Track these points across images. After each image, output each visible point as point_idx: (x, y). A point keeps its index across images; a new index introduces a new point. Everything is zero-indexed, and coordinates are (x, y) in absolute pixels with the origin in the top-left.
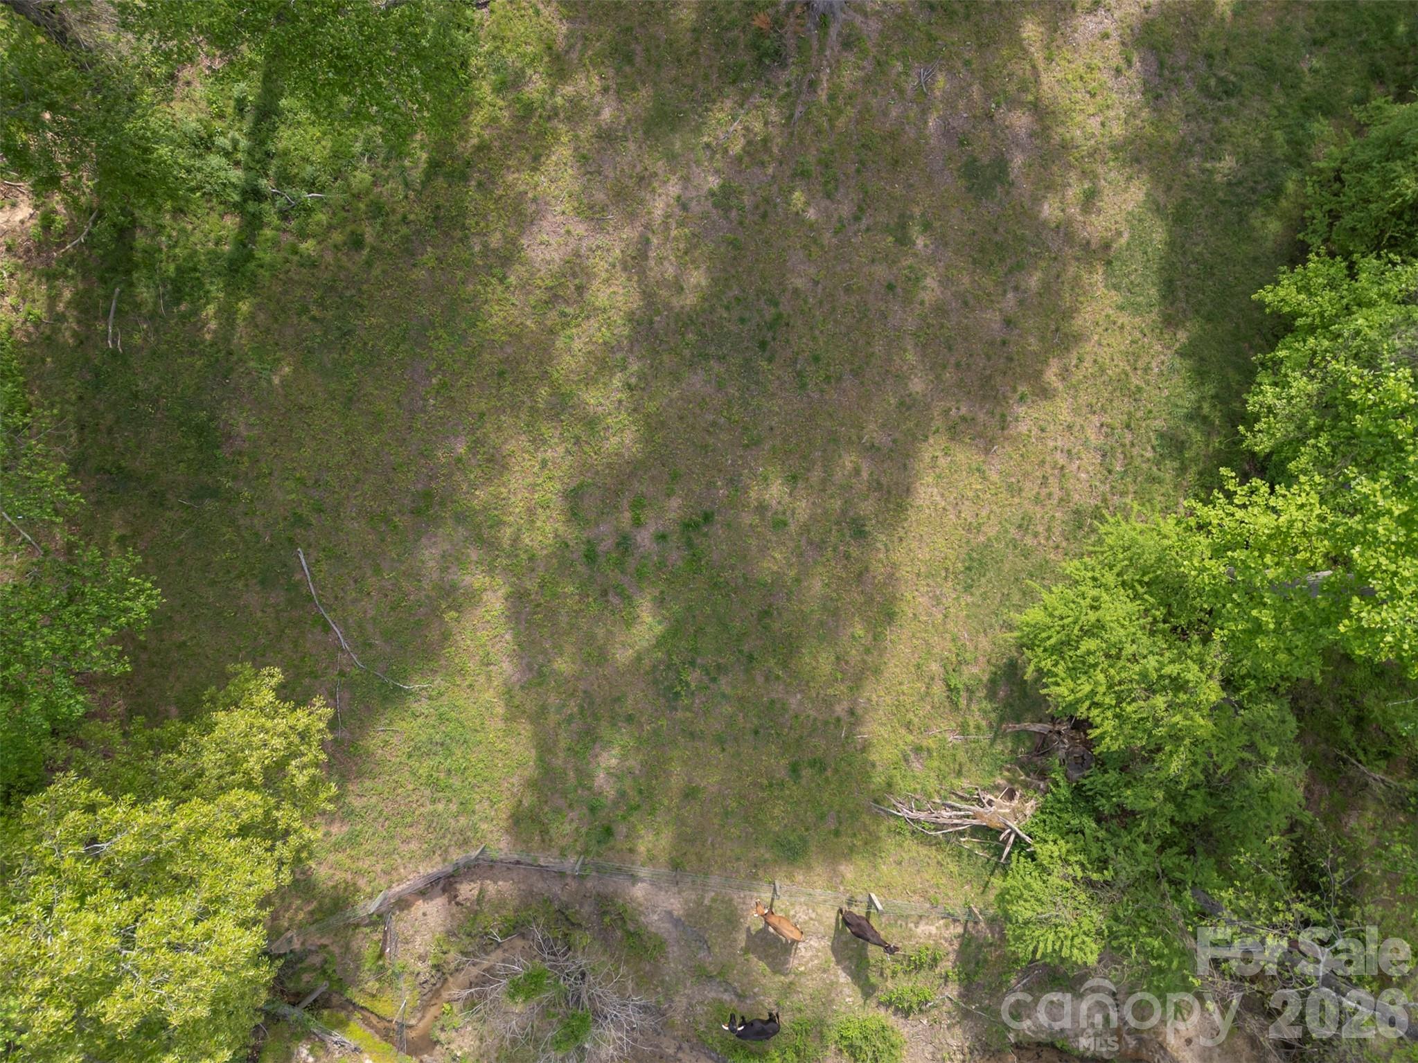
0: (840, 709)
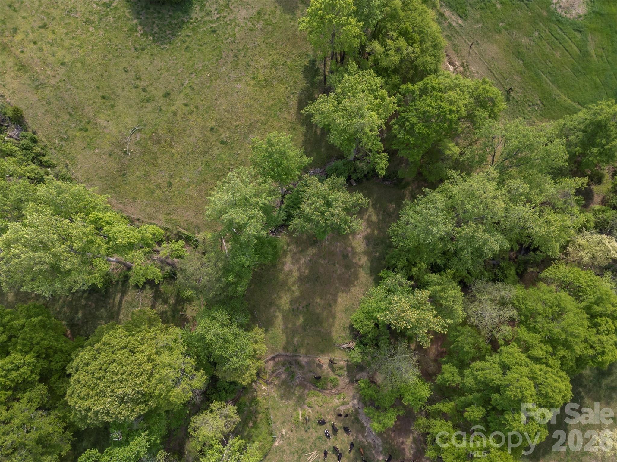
0: (329, 331)
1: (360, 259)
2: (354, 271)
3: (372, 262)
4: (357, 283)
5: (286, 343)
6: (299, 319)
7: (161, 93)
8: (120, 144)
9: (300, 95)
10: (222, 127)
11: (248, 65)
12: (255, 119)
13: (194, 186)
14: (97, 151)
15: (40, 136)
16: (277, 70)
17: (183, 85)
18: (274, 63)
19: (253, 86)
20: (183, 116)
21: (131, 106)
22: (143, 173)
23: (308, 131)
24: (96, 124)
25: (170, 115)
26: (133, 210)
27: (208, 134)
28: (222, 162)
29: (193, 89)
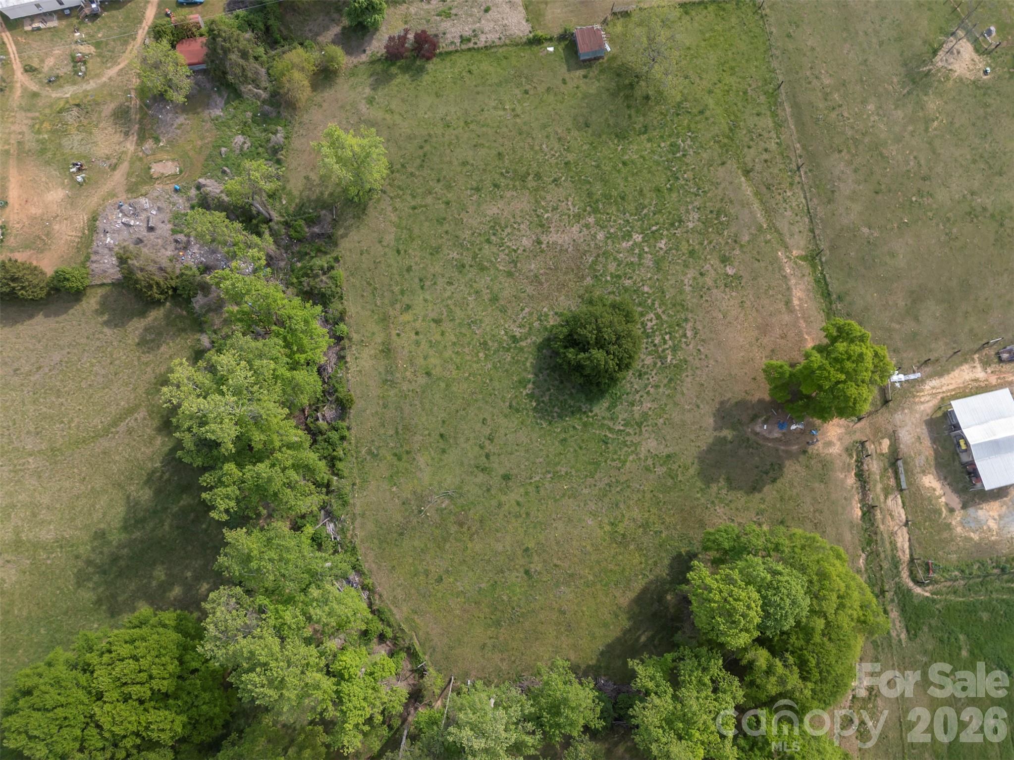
7: (502, 471)
8: (421, 499)
9: (651, 582)
10: (538, 555)
11: (617, 505)
12: (582, 572)
13: (463, 600)
14: (394, 489)
15: (352, 435)
16: (645, 533)
17: (531, 478)
18: (647, 523)
19: (605, 532)
20: (507, 514)
21: (462, 464)
22: (422, 546)
23: (630, 630)
24: (414, 459)
25: (494, 503)
26: (384, 579)
27: (519, 552)
28: (511, 595)
29: (538, 492)
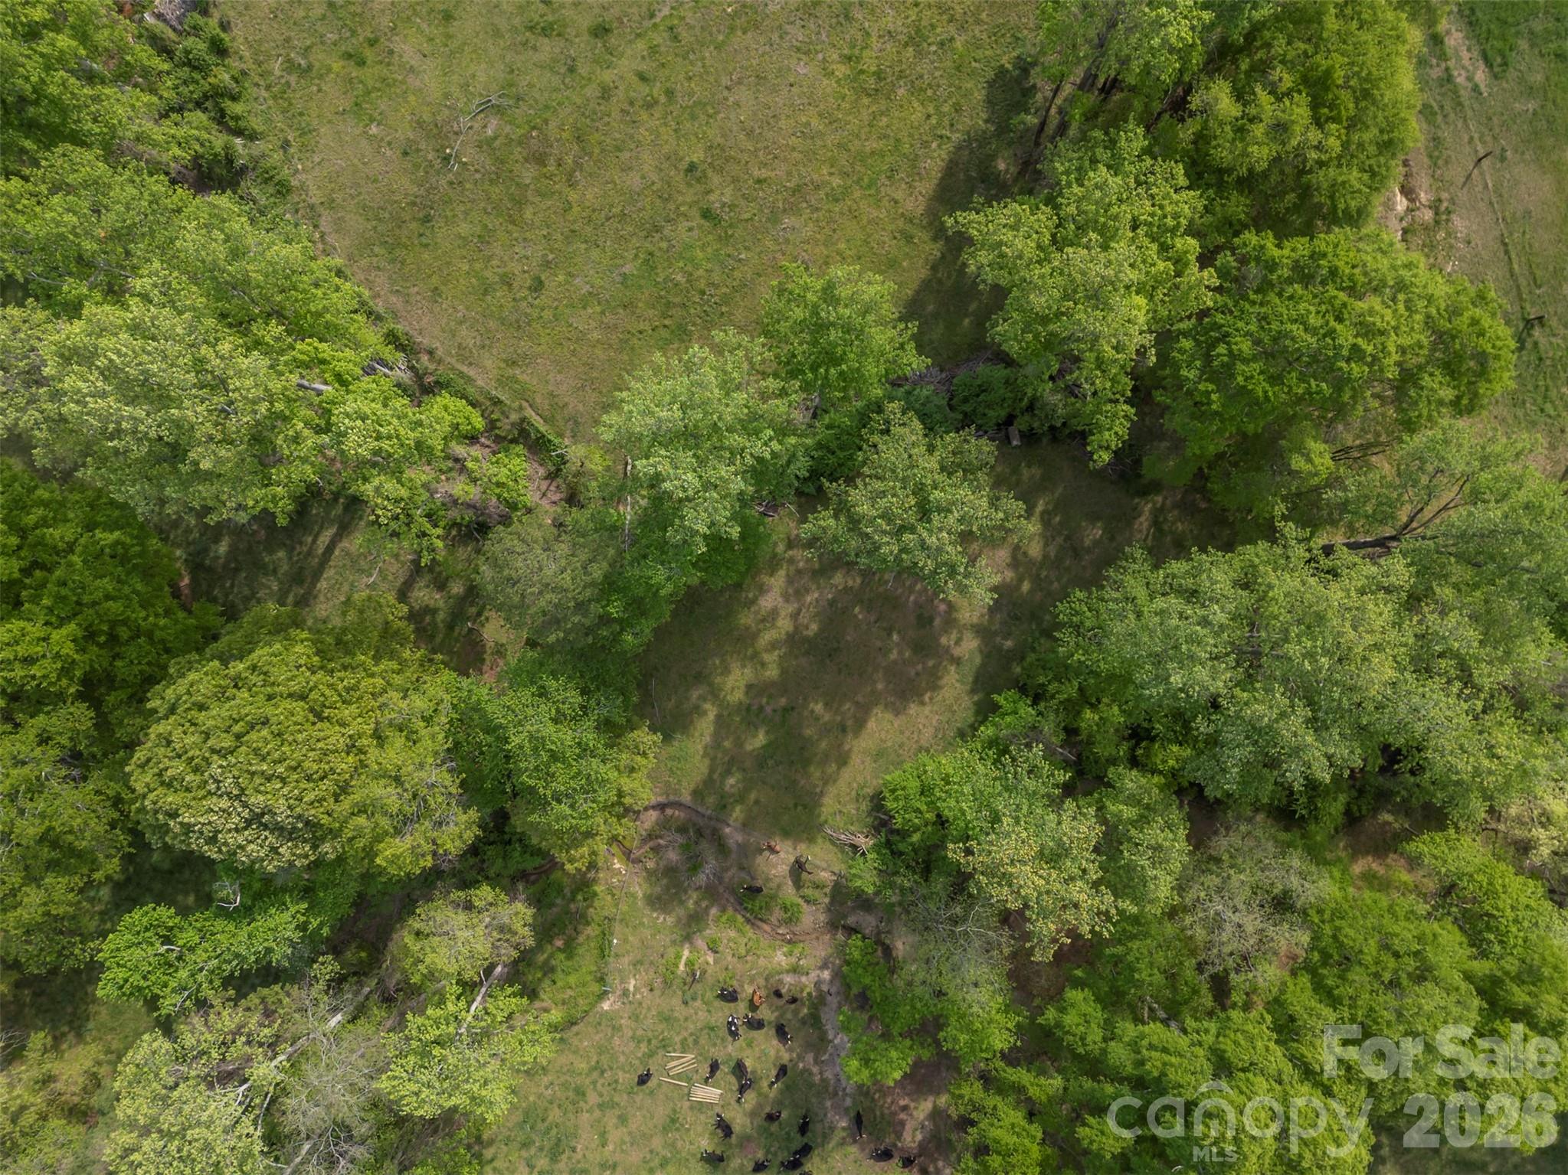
0: (818, 790)
1: (958, 642)
2: (934, 666)
3: (987, 656)
4: (931, 699)
5: (705, 783)
6: (755, 736)
7: (586, 22)
8: (438, 132)
9: (959, 148)
10: (720, 171)
11: (847, 17)
12: (815, 177)
13: (598, 309)
14: (374, 130)
15: (237, 40)
16: (920, 54)
17: (652, 16)
18: (918, 31)
19: (838, 82)
20: (625, 106)
21: (497, 33)
22: (478, 230)
23: (943, 257)
24: (391, 52)
25: (592, 91)
26: (425, 320)
27: (678, 178)
28: (689, 268)
29: (676, 38)
